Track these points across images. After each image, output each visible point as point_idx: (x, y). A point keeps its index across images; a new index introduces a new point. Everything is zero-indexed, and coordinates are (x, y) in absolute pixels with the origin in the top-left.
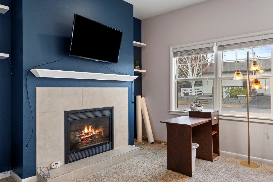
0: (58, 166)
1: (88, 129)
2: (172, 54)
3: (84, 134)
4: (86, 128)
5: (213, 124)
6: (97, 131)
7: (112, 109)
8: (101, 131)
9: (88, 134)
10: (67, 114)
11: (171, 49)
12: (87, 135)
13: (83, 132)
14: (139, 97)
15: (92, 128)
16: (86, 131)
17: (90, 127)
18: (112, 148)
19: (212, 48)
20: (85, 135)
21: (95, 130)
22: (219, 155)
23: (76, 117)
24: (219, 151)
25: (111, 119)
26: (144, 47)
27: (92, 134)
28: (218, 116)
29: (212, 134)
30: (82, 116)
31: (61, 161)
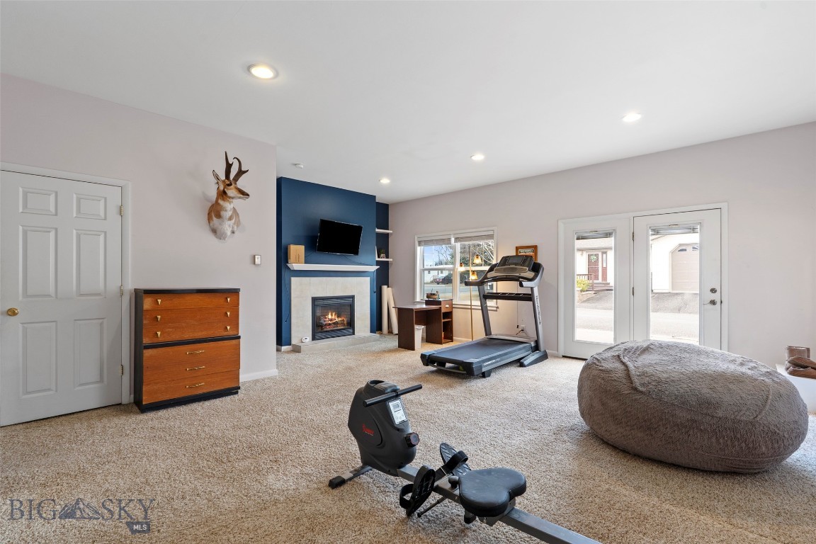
0: (308, 340)
1: (332, 315)
2: (417, 243)
3: (328, 319)
4: (330, 314)
5: (443, 311)
6: (340, 319)
7: (353, 297)
8: (343, 320)
9: (331, 320)
10: (314, 300)
11: (416, 238)
13: (327, 317)
14: (385, 287)
16: (330, 317)
17: (334, 314)
18: (354, 333)
19: (449, 239)
20: (329, 321)
21: (338, 318)
22: (452, 341)
23: (321, 302)
24: (452, 337)
25: (352, 307)
26: (391, 234)
27: (335, 321)
28: (452, 304)
29: (443, 321)
30: (326, 302)
31: (309, 338)
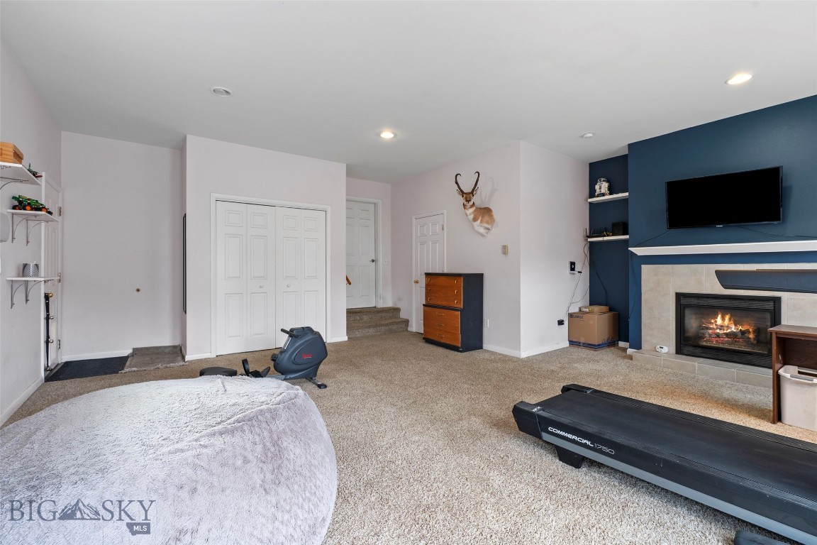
0: (664, 350)
1: (723, 319)
3: (715, 327)
4: (719, 317)
6: (740, 328)
8: (748, 330)
9: (721, 327)
10: (679, 296)
12: (720, 329)
13: (713, 321)
15: (730, 320)
16: (719, 321)
17: (727, 318)
20: (717, 329)
21: (736, 325)
23: (692, 302)
25: (773, 317)
27: (729, 331)
31: (670, 349)
